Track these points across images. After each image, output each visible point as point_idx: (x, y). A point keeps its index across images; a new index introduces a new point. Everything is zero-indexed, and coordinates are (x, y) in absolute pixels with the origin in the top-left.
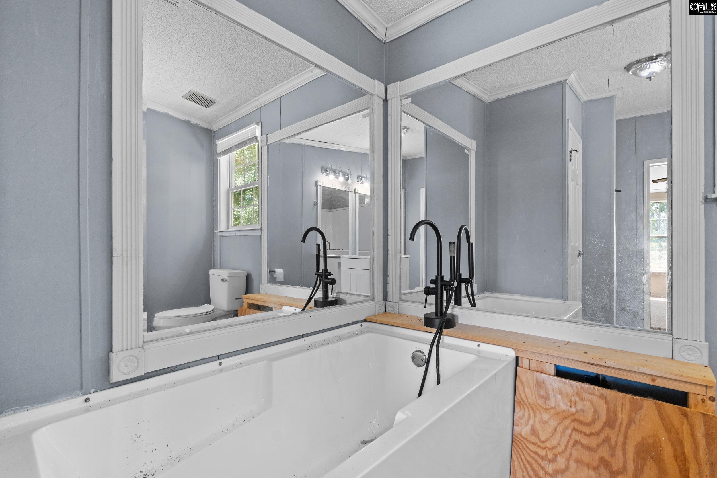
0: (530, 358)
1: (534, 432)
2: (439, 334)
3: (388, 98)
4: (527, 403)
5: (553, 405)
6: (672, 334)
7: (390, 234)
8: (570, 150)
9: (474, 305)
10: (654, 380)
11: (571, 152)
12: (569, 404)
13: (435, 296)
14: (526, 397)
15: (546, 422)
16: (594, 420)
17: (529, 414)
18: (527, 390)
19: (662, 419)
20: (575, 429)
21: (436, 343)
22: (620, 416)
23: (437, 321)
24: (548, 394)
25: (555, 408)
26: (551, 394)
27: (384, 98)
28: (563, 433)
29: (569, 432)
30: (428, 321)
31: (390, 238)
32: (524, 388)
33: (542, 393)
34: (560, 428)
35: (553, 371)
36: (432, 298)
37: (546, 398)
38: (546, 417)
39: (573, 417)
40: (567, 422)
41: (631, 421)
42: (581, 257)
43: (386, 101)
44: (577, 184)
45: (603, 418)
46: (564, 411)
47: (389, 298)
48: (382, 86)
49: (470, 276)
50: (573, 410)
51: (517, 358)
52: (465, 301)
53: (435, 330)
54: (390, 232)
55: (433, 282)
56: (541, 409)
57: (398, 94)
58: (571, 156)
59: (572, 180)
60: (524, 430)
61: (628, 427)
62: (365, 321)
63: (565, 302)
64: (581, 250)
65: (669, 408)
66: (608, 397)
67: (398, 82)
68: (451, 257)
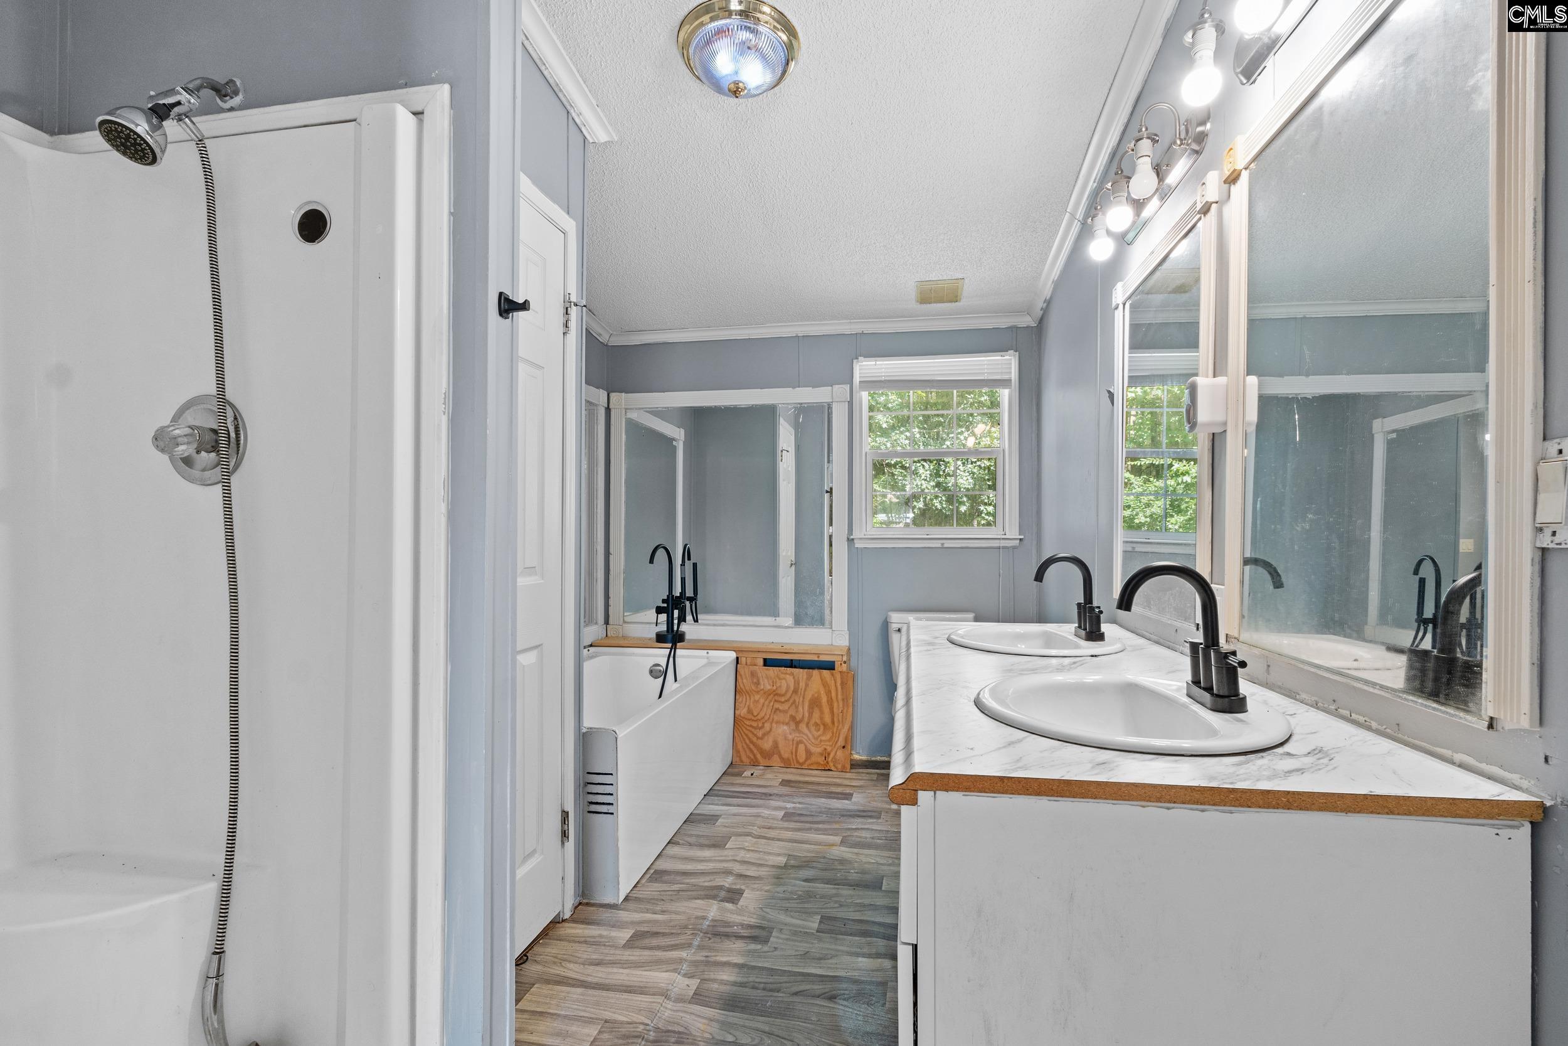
0: (746, 656)
1: (750, 711)
2: (674, 648)
3: (610, 407)
4: (744, 690)
5: (762, 687)
6: (832, 628)
7: (612, 553)
8: (781, 449)
9: (696, 620)
10: (818, 657)
11: (782, 451)
12: (772, 684)
13: (666, 614)
14: (744, 685)
15: (758, 701)
16: (787, 691)
17: (746, 699)
18: (745, 681)
19: (822, 680)
20: (776, 701)
21: (672, 656)
22: (801, 684)
23: (670, 636)
24: (758, 681)
25: (763, 689)
26: (761, 681)
27: (607, 406)
28: (768, 706)
29: (772, 704)
30: (660, 638)
31: (611, 557)
32: (742, 679)
33: (755, 681)
34: (767, 702)
35: (761, 662)
36: (663, 617)
37: (758, 683)
38: (757, 697)
39: (774, 693)
40: (770, 697)
41: (807, 685)
42: (793, 567)
43: (608, 410)
44: (789, 483)
45: (792, 688)
46: (769, 690)
47: (611, 621)
48: (606, 393)
49: (694, 594)
50: (775, 688)
51: (737, 658)
52: (689, 618)
53: (670, 645)
54: (611, 550)
55: (664, 601)
56: (754, 693)
57: (623, 406)
58: (782, 456)
59: (784, 480)
60: (743, 712)
61: (805, 689)
62: (591, 646)
63: (775, 619)
64: (793, 559)
65: (825, 673)
66: (795, 673)
67: (623, 394)
68: (682, 578)
